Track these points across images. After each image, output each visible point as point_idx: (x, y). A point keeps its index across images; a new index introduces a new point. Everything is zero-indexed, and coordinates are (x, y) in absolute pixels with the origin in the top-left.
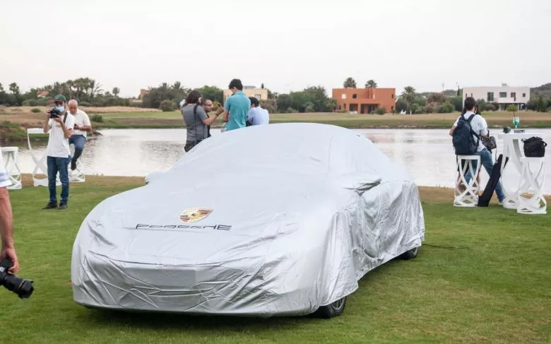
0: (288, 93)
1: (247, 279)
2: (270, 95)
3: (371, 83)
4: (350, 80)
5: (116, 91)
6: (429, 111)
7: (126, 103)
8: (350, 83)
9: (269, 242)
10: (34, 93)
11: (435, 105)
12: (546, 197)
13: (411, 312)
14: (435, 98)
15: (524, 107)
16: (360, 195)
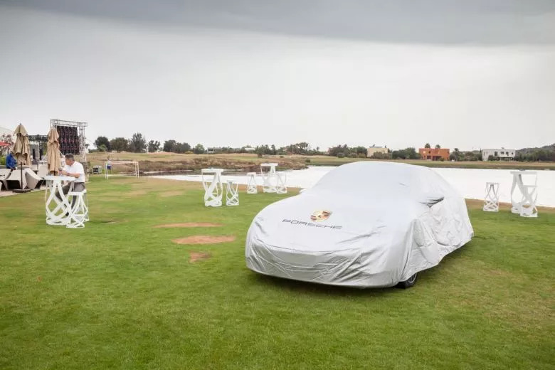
0: (398, 150)
1: (350, 263)
2: (389, 151)
3: (438, 146)
4: (428, 145)
5: (318, 148)
6: (466, 160)
7: (322, 154)
8: (428, 146)
9: (366, 238)
10: (282, 149)
11: (469, 157)
12: (537, 207)
13: (460, 286)
14: (469, 154)
15: (513, 159)
16: (430, 207)
